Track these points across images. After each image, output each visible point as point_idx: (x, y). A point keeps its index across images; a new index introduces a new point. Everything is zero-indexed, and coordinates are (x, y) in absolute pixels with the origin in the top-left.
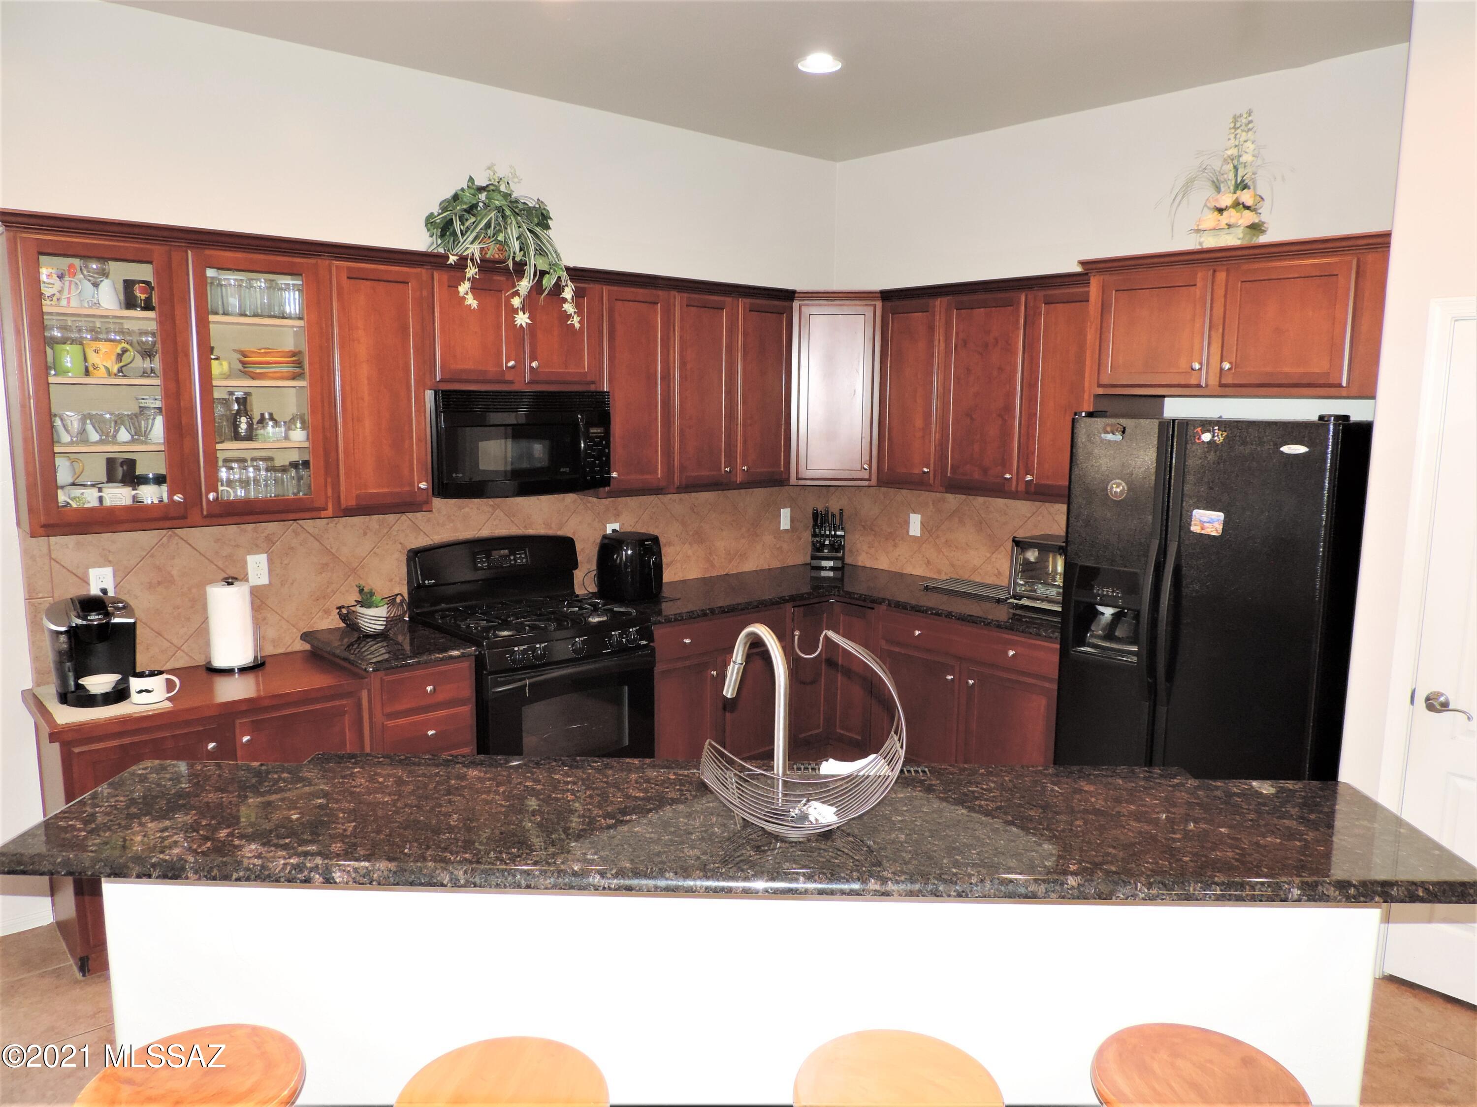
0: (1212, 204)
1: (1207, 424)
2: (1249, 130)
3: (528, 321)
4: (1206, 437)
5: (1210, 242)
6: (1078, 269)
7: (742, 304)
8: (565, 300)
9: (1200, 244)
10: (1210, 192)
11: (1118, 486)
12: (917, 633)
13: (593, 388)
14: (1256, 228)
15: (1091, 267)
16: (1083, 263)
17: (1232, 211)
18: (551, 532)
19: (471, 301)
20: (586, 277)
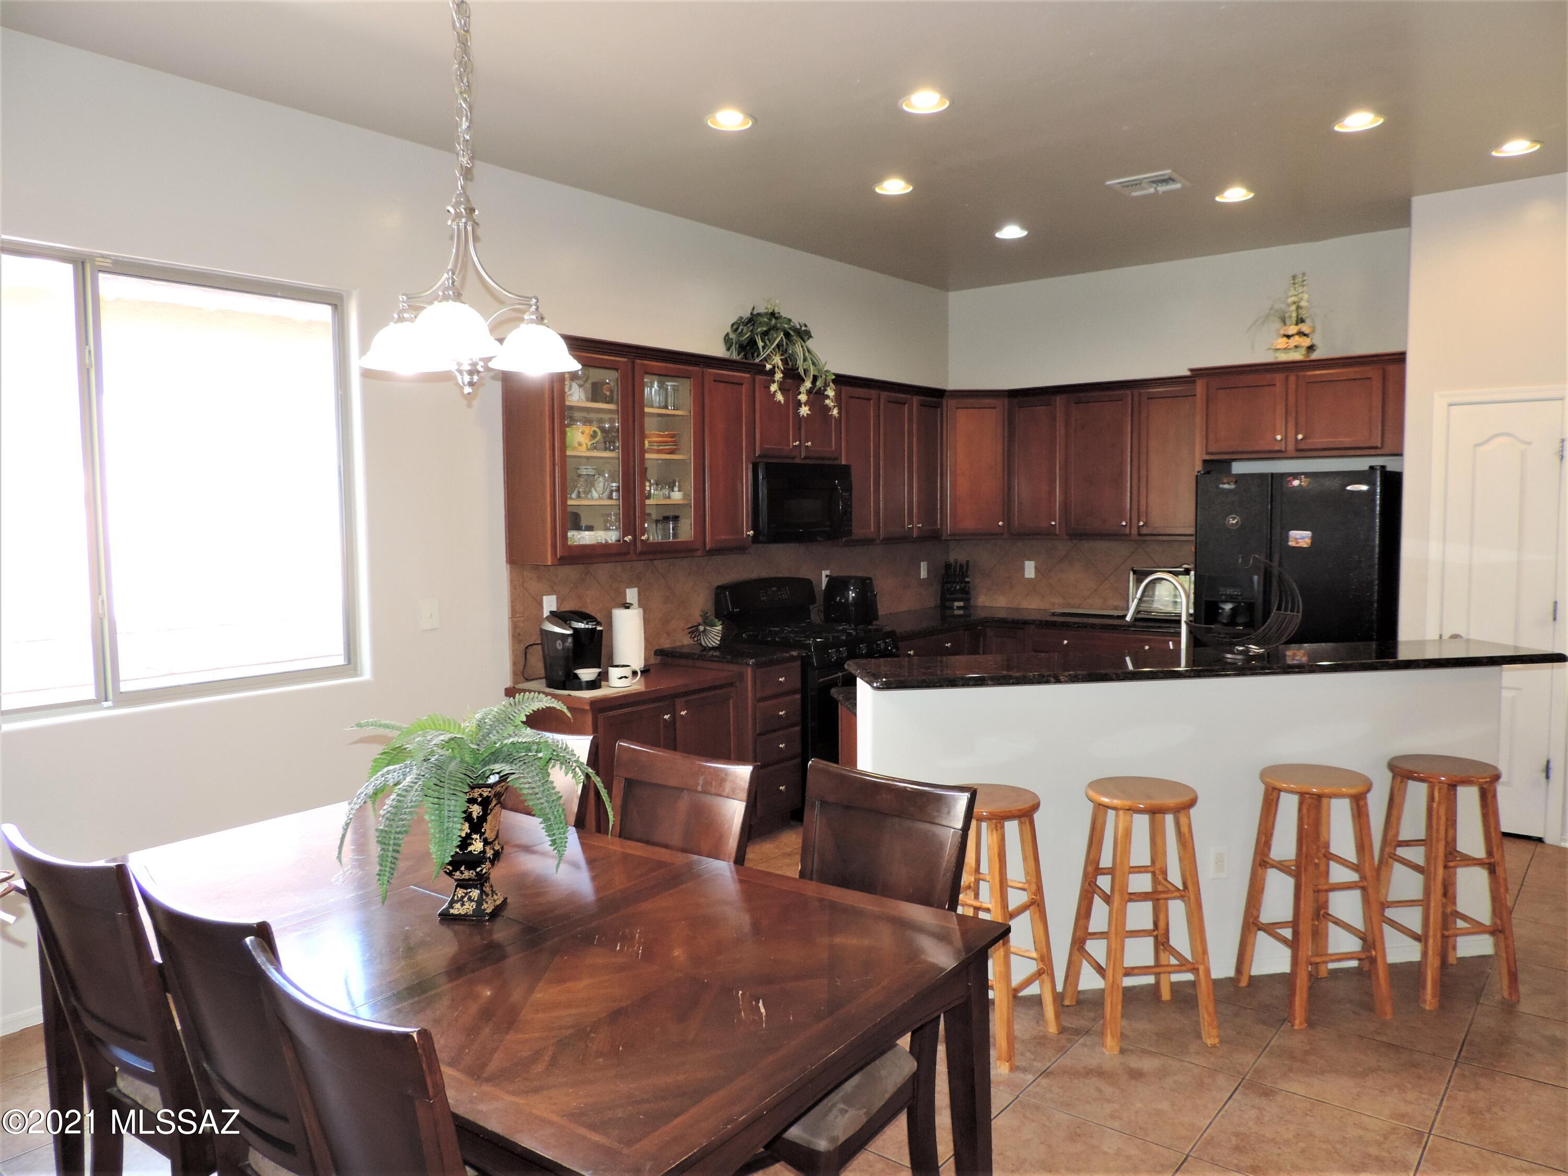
0: (1282, 332)
1: (1296, 476)
2: (1303, 286)
3: (809, 412)
4: (1296, 483)
5: (1283, 357)
6: (1188, 373)
7: (916, 400)
8: (828, 397)
9: (1277, 357)
10: (1278, 324)
11: (1234, 519)
12: (1065, 642)
13: (836, 463)
14: (1311, 348)
15: (1198, 373)
16: (1191, 370)
17: (1297, 337)
18: (792, 576)
19: (780, 397)
20: (841, 380)
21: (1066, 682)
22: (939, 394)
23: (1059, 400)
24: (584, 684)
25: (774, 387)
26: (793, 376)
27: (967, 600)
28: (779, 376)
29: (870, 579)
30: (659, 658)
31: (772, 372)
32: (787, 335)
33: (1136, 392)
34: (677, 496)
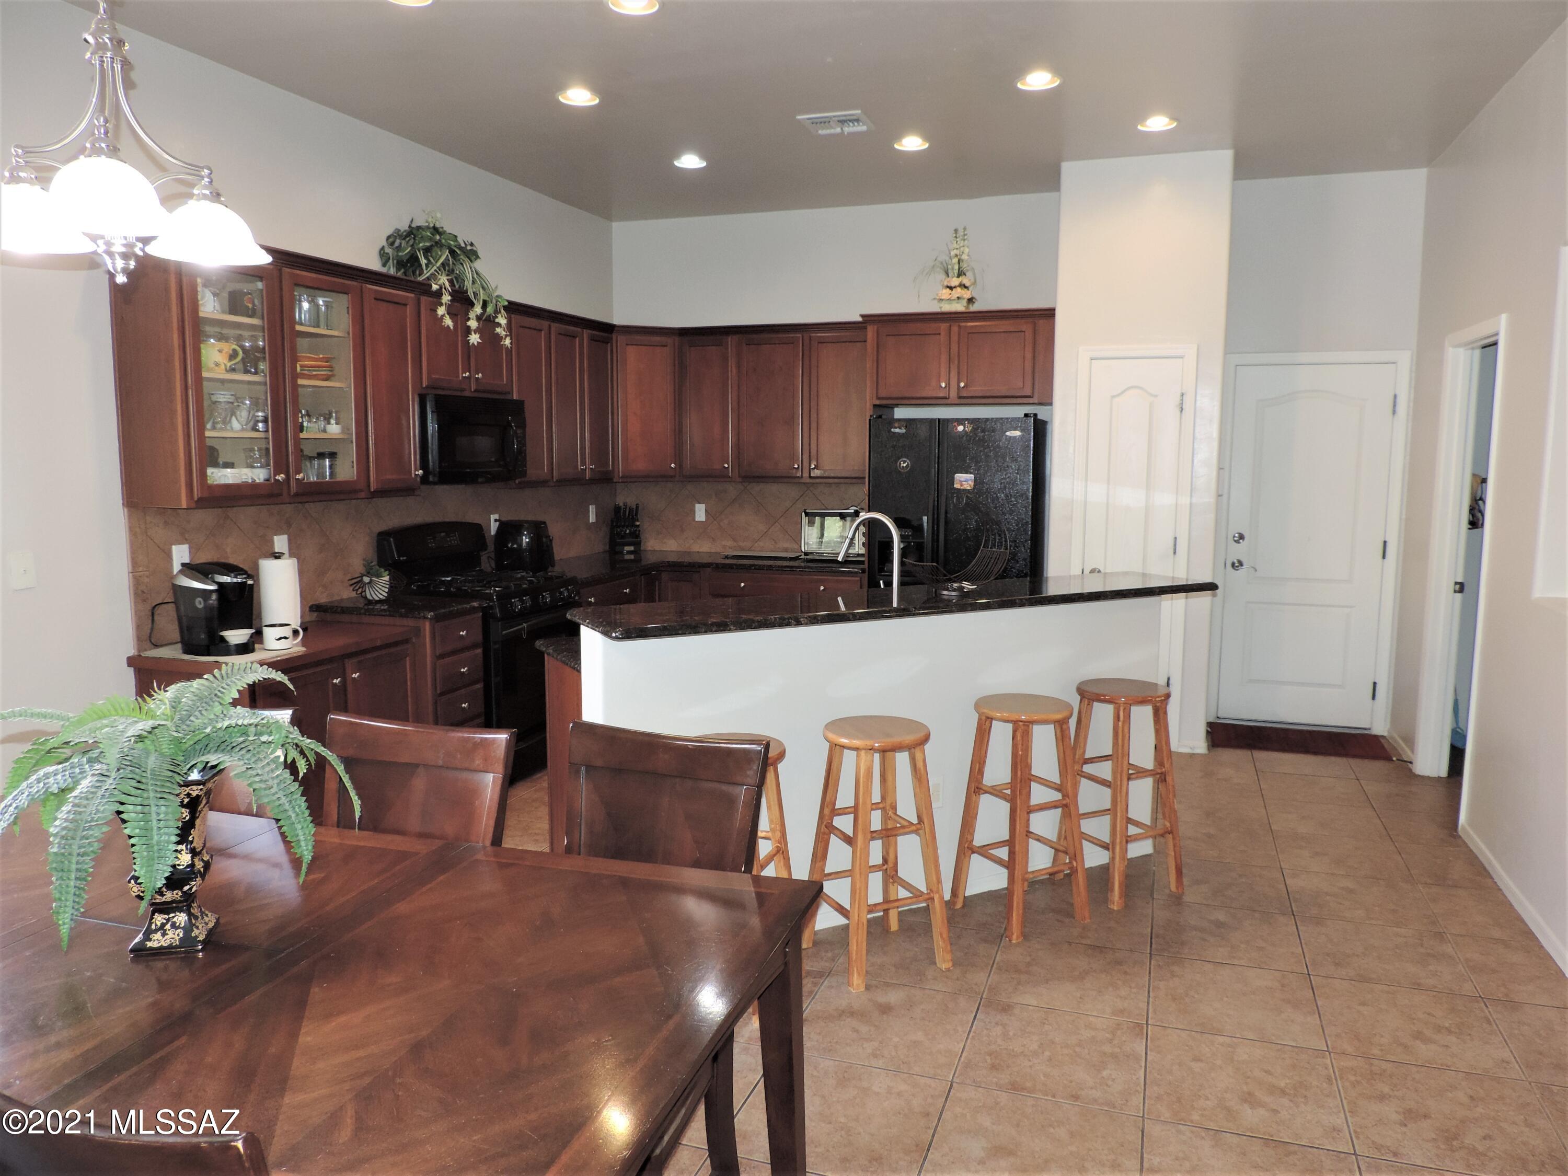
0: (946, 284)
1: (960, 421)
2: (964, 240)
3: (480, 341)
4: (961, 428)
5: (947, 308)
6: (860, 319)
7: (586, 333)
8: (499, 325)
9: (941, 308)
10: (943, 276)
11: (904, 462)
12: (743, 585)
13: (509, 397)
14: (971, 301)
15: (869, 319)
16: (862, 316)
17: (959, 289)
18: (459, 520)
19: (448, 322)
20: (513, 308)
21: (807, 624)
22: (607, 329)
23: (731, 340)
24: (233, 649)
25: (441, 311)
26: (462, 300)
27: (637, 544)
28: (446, 298)
29: (544, 523)
30: (315, 614)
31: (439, 294)
32: (452, 252)
33: (806, 336)
34: (334, 429)
